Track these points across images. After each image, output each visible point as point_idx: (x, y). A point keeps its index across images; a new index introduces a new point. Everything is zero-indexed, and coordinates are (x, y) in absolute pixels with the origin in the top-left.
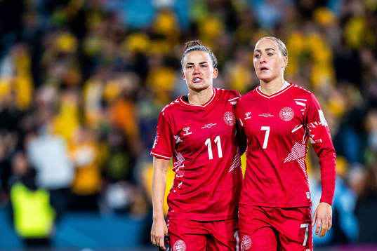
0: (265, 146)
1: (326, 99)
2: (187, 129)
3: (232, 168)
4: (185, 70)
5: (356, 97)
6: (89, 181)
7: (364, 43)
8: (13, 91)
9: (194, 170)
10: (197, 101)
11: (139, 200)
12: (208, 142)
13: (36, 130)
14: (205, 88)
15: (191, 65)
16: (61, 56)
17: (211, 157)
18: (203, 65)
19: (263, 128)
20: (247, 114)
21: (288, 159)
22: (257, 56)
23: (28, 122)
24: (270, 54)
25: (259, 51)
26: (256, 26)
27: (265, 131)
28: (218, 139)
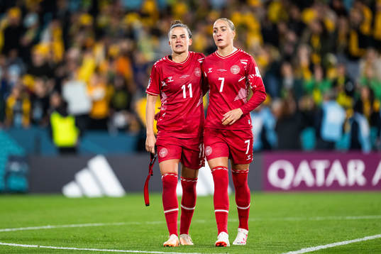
0: (221, 90)
1: (257, 55)
2: (170, 78)
3: (198, 104)
4: (170, 40)
5: (276, 54)
6: (101, 110)
7: (281, 19)
8: (52, 51)
9: (173, 104)
10: (178, 60)
11: (134, 122)
12: (184, 87)
13: (66, 77)
14: (184, 52)
15: (174, 37)
16: (82, 28)
17: (185, 97)
18: (182, 36)
19: (220, 79)
20: (210, 69)
21: (237, 98)
22: (215, 32)
23: (61, 72)
24: (223, 30)
25: (216, 28)
26: (210, 8)
27: (221, 81)
28: (190, 86)
